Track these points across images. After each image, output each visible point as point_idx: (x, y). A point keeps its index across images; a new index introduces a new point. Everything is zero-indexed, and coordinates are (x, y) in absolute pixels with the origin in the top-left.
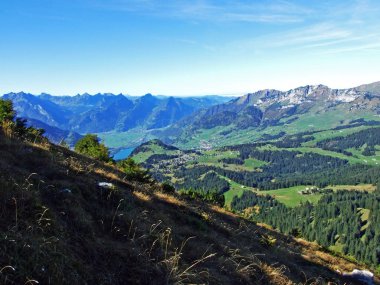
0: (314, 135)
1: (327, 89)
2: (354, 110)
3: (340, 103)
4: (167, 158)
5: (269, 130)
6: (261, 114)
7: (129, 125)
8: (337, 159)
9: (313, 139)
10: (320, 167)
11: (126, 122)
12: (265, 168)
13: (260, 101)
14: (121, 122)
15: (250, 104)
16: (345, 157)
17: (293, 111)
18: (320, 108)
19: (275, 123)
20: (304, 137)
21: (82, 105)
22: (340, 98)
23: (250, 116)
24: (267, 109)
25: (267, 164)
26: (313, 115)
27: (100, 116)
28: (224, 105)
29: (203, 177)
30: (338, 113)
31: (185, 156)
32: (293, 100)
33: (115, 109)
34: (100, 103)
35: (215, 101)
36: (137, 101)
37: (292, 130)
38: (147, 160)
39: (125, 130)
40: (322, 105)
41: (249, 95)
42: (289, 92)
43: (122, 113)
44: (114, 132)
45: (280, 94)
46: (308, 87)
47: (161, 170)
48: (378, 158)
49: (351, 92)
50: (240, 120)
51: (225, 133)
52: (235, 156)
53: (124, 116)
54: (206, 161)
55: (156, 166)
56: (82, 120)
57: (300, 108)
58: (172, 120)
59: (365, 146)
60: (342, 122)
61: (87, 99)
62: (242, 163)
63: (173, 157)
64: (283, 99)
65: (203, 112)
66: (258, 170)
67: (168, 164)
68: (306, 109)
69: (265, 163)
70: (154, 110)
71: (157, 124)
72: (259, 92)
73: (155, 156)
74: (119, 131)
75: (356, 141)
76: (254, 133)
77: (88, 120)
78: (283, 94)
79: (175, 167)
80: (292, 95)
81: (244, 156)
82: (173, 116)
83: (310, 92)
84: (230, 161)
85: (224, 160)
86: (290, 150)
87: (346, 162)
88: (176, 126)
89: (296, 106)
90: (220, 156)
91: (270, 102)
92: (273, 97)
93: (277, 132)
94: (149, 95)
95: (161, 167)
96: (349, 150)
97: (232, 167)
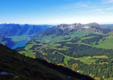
0: (81, 38)
1: (81, 24)
2: (89, 31)
3: (85, 29)
4: (39, 46)
5: (66, 36)
6: (63, 31)
7: (21, 34)
8: (89, 46)
9: (80, 40)
10: (85, 48)
11: (20, 33)
12: (70, 49)
13: (62, 28)
14: (18, 33)
15: (59, 28)
16: (91, 46)
17: (72, 30)
18: (80, 30)
19: (67, 34)
20: (78, 39)
21: (4, 27)
22: (85, 27)
23: (60, 32)
24: (65, 30)
25: (70, 48)
26: (78, 32)
27: (11, 31)
28: (51, 28)
29: (54, 53)
30: (85, 31)
31: (44, 45)
32: (72, 27)
33: (16, 29)
34: (10, 27)
35: (47, 27)
36: (23, 26)
37: (73, 36)
38: (32, 47)
39: (19, 36)
40: (80, 29)
41: (58, 25)
42: (71, 25)
43: (19, 30)
44: (16, 36)
45: (68, 25)
46: (76, 24)
47: (38, 50)
48: (100, 46)
49: (88, 26)
50: (57, 33)
51: (52, 37)
52: (60, 46)
53: (19, 31)
54: (51, 47)
55: (36, 49)
56: (5, 32)
57: (74, 30)
58: (34, 33)
59: (95, 42)
60: (86, 34)
61: (6, 25)
62: (62, 48)
63: (40, 46)
64: (69, 27)
65: (45, 30)
66: (67, 50)
67: (40, 48)
68: (76, 30)
69: (69, 47)
70: (29, 29)
71: (30, 34)
72: (61, 25)
73: (34, 46)
74: (18, 36)
75: (92, 40)
76: (61, 37)
77: (7, 32)
78: (69, 25)
79: (42, 49)
80: (71, 26)
81: (63, 45)
82: (35, 31)
83: (77, 25)
84: (58, 47)
85: (57, 47)
86: (76, 43)
87: (92, 47)
88: (36, 34)
89: (73, 29)
90: (55, 45)
91: (65, 28)
92: (66, 26)
93: (68, 37)
94: (27, 24)
95: (38, 49)
96: (91, 43)
97: (59, 49)
